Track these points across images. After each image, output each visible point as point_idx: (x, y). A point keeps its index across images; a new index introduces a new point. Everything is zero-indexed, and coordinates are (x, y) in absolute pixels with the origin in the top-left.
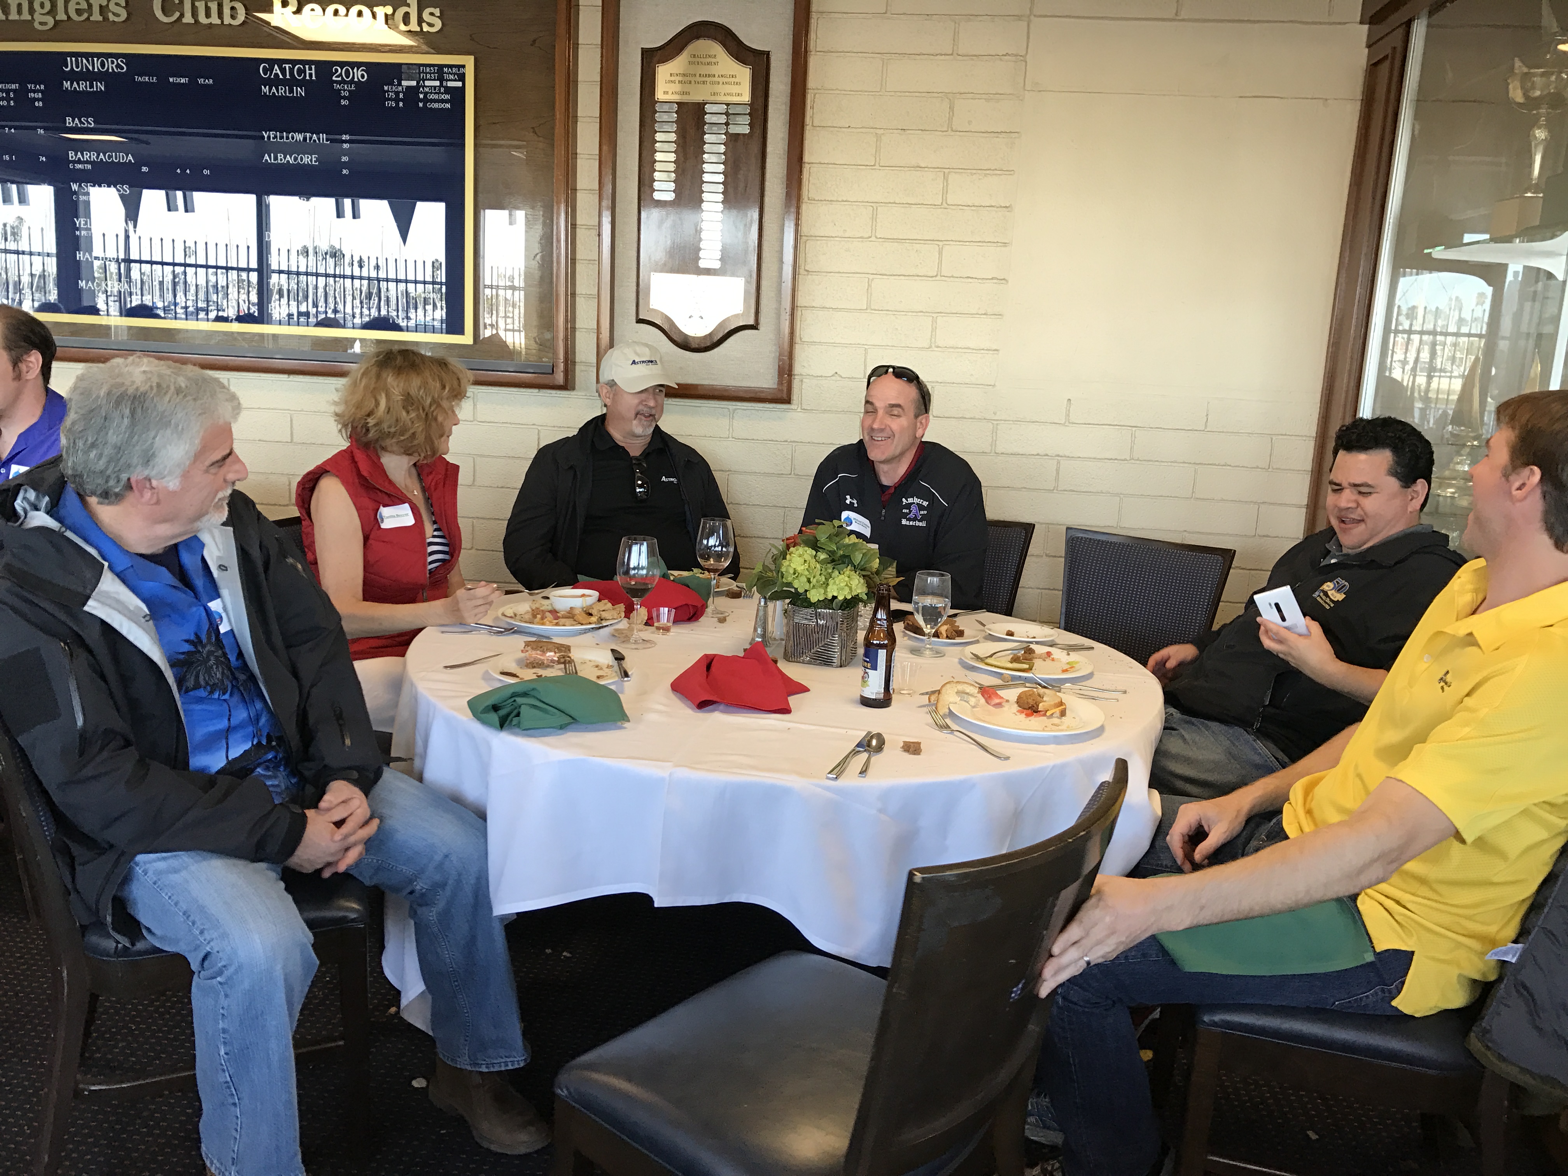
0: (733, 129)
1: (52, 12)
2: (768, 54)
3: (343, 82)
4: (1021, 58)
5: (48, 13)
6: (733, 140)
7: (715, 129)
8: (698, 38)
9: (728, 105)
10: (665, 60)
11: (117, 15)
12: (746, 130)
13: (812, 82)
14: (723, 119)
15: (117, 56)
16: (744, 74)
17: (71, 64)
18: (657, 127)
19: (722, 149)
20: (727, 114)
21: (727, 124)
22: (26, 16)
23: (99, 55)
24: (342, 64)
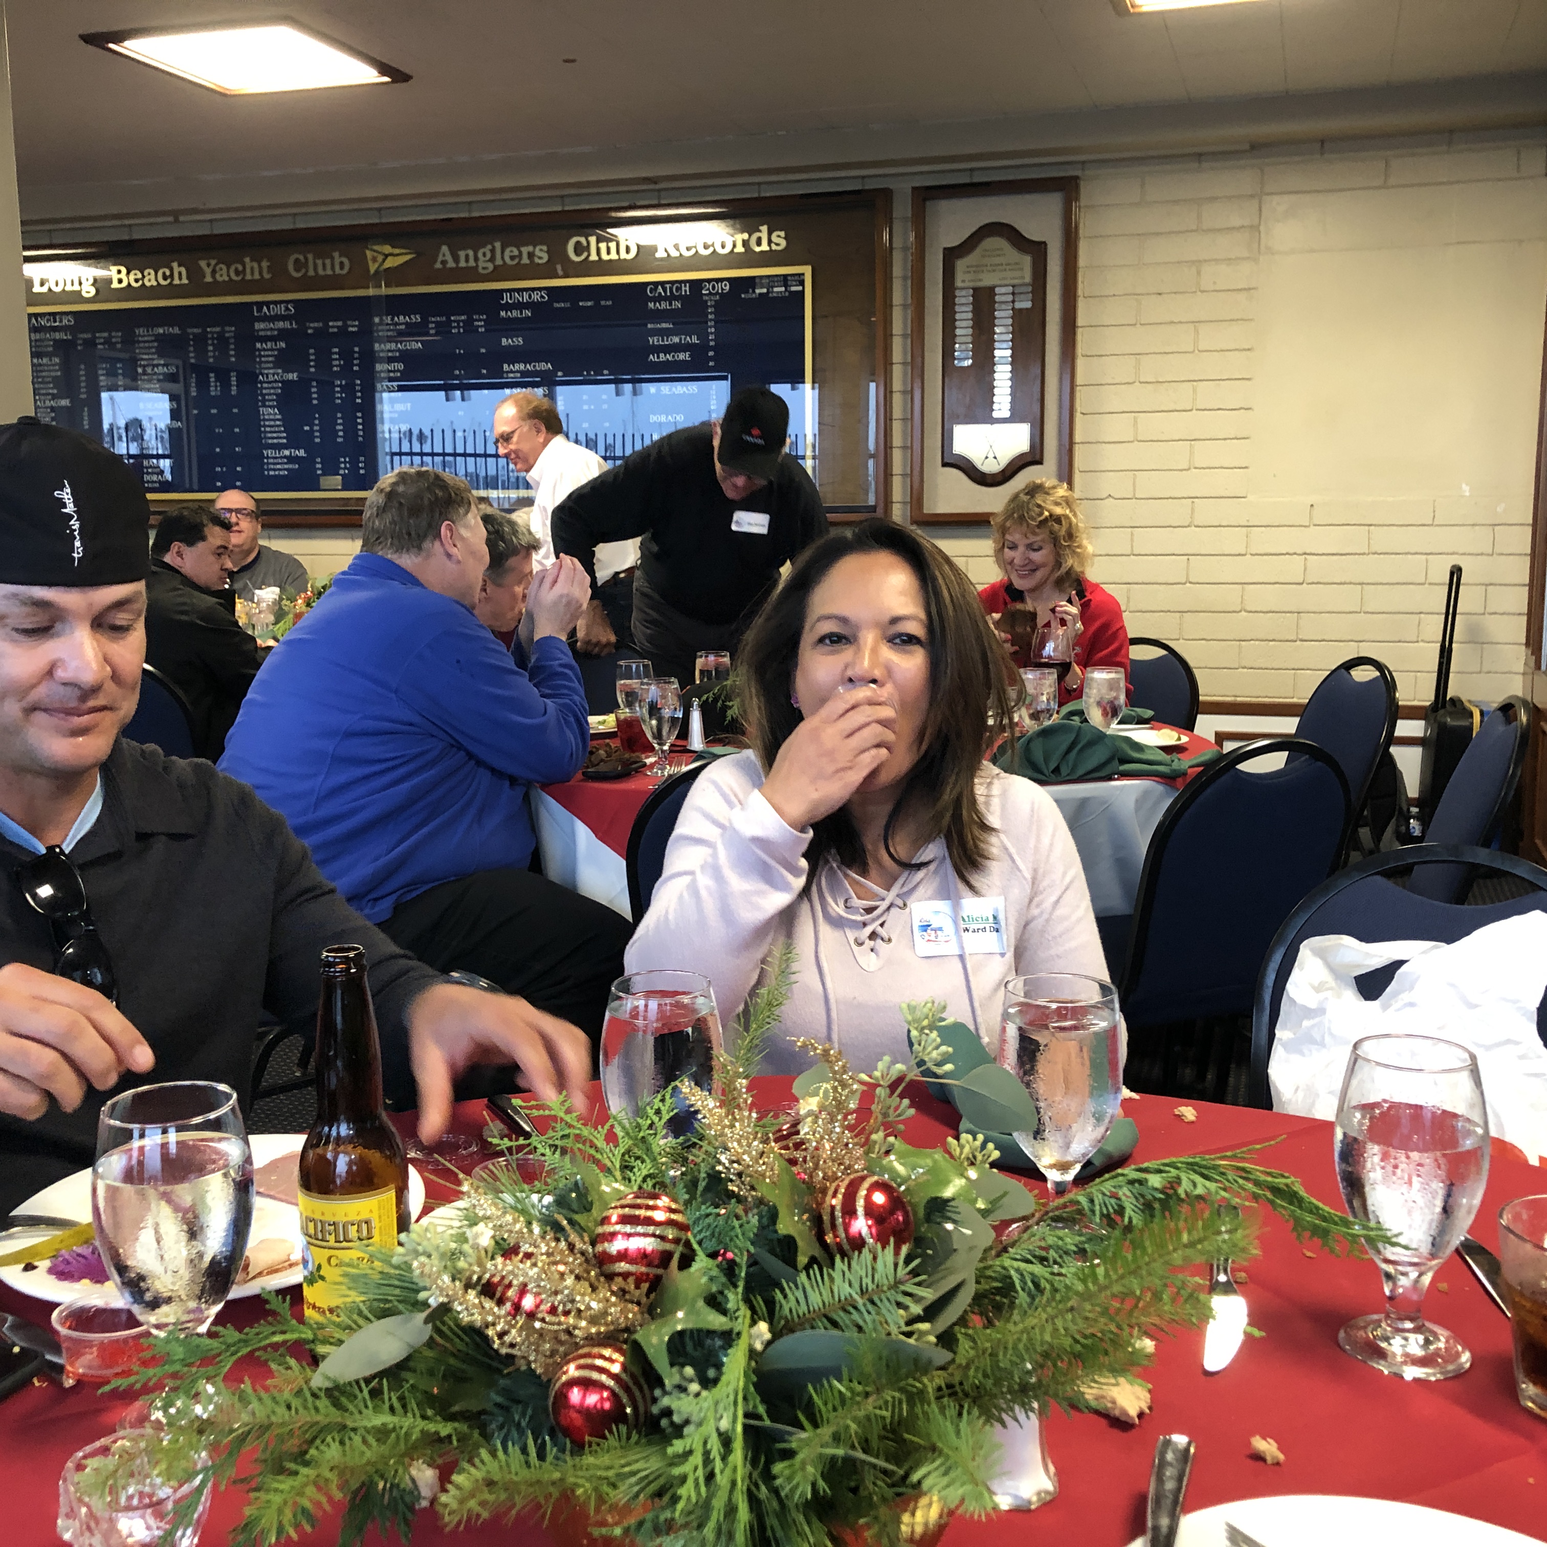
0: (1018, 305)
1: (492, 259)
2: (1044, 243)
3: (710, 293)
4: (1255, 228)
5: (490, 260)
6: (1018, 314)
7: (1003, 307)
8: (989, 236)
9: (1013, 286)
10: (961, 256)
11: (540, 258)
12: (1028, 305)
13: (1082, 261)
14: (1010, 298)
15: (540, 289)
16: (1027, 260)
17: (507, 298)
18: (957, 308)
19: (1010, 321)
20: (1013, 294)
21: (1013, 302)
22: (472, 263)
23: (526, 290)
24: (709, 281)
